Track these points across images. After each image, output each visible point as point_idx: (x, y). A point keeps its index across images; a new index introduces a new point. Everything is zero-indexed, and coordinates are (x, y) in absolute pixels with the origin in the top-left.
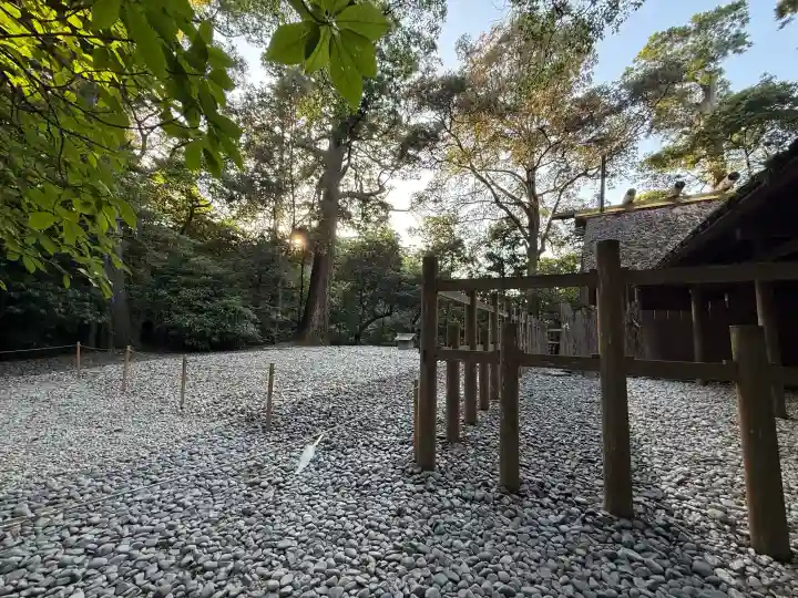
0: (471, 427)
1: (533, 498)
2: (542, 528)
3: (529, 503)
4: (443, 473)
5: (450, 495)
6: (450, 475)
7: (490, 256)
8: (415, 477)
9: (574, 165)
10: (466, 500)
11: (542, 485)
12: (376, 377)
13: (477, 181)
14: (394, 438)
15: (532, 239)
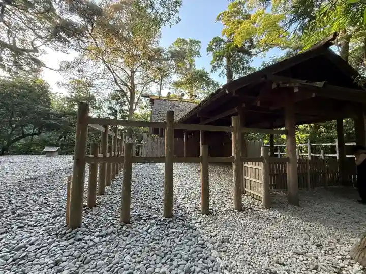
0: (101, 196)
1: (136, 222)
2: (141, 235)
3: (135, 226)
4: (87, 227)
5: (93, 237)
6: (92, 226)
7: (110, 108)
8: (68, 235)
9: (150, 76)
10: (102, 237)
11: (139, 215)
12: (28, 177)
13: (106, 68)
14: (48, 215)
15: (131, 103)
